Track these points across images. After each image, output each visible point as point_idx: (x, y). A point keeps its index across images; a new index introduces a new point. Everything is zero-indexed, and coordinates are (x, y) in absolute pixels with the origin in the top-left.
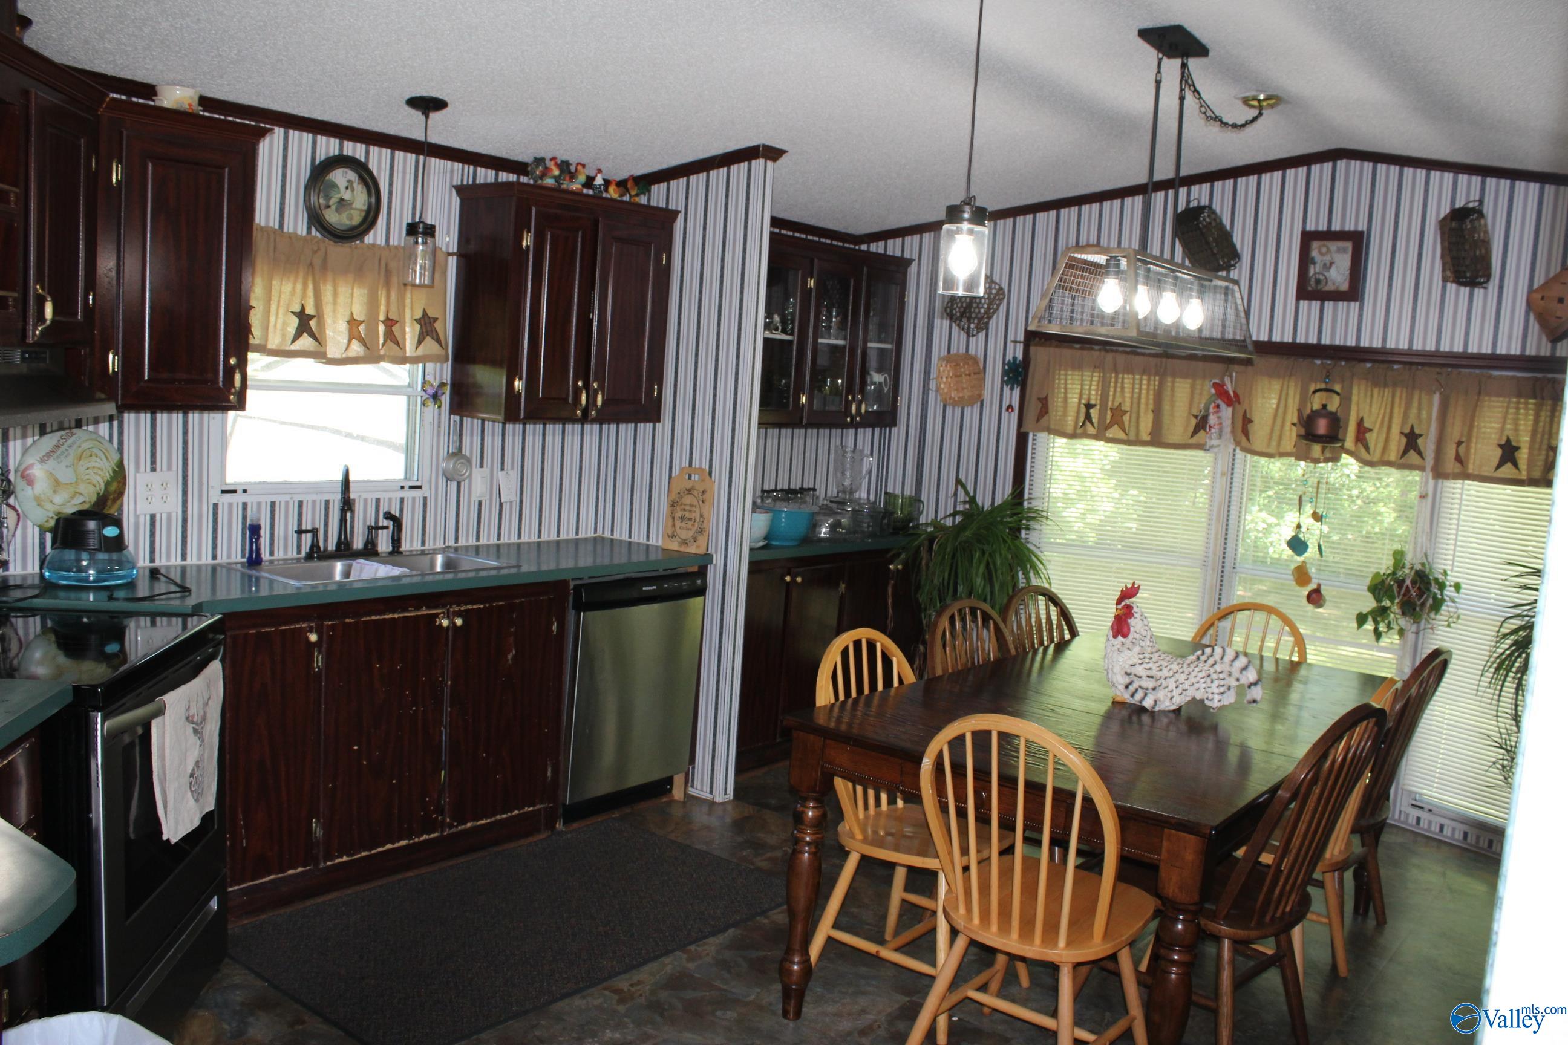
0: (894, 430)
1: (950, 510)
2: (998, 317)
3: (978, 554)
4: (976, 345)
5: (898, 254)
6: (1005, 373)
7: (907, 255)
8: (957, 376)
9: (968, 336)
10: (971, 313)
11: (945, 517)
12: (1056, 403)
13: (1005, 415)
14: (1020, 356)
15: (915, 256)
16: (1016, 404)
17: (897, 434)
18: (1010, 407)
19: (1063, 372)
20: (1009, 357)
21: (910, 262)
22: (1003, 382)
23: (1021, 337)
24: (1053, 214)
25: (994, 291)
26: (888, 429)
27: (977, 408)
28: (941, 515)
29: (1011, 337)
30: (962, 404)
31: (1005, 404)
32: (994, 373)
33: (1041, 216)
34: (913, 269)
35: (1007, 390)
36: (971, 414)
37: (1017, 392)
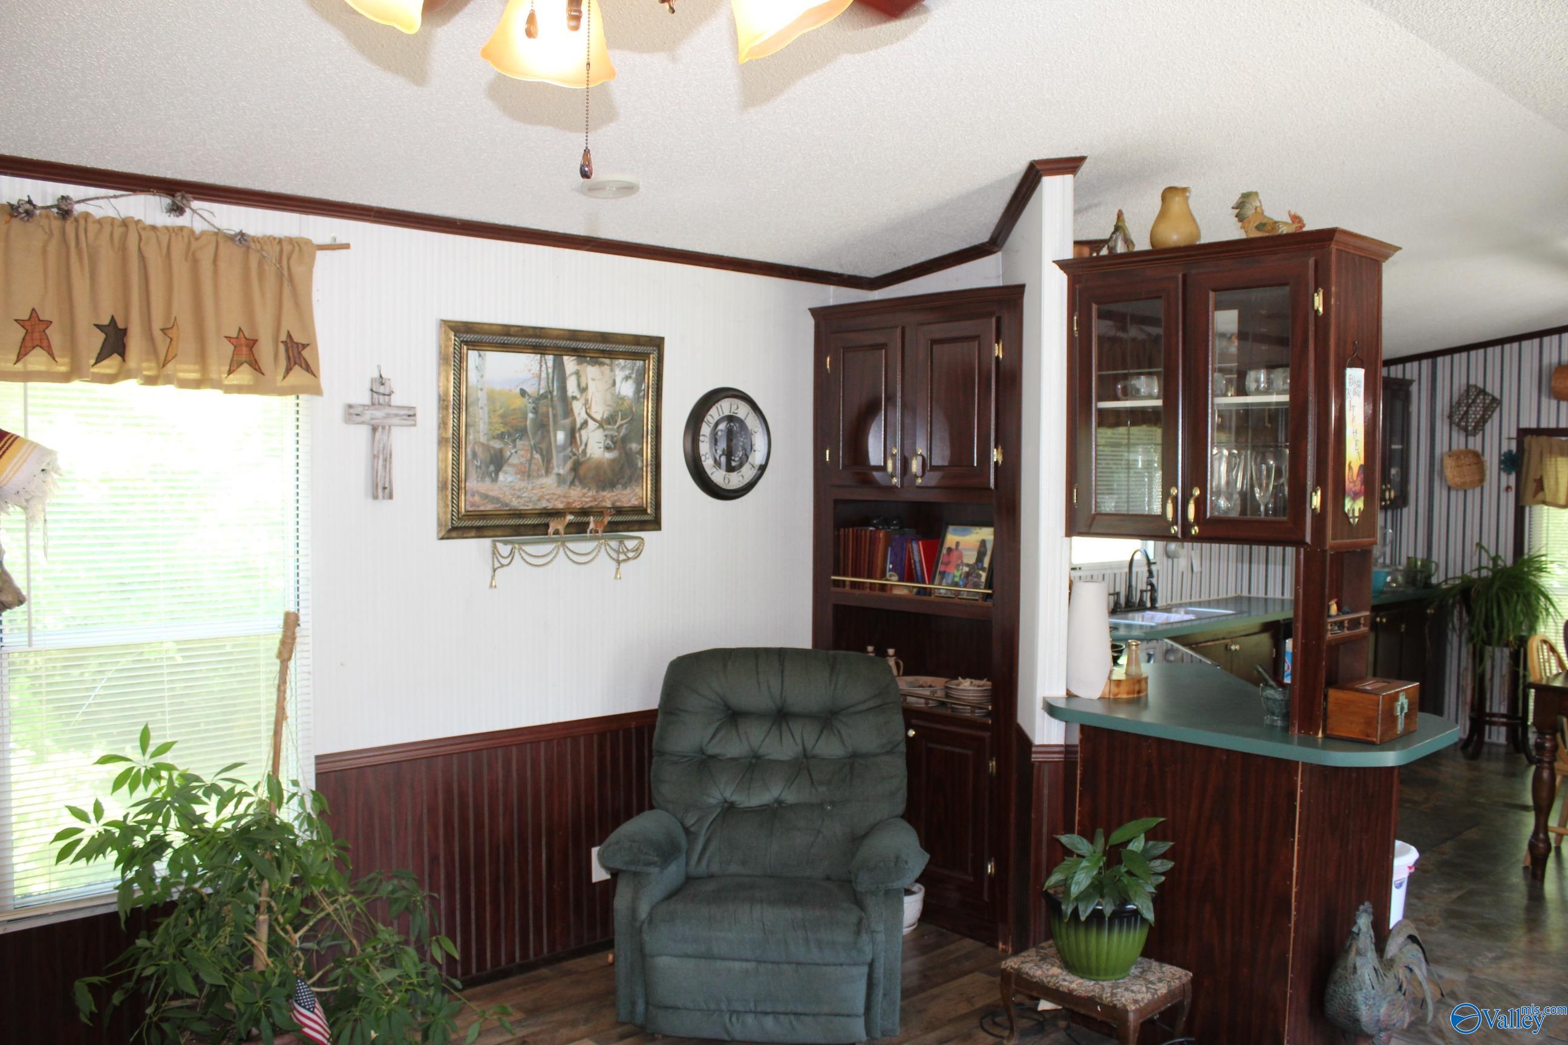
0: (1405, 510)
1: (1475, 565)
2: (1492, 421)
3: (1515, 597)
4: (1475, 443)
5: (1400, 376)
6: (1501, 462)
7: (1408, 376)
8: (1458, 466)
9: (1467, 436)
10: (1467, 419)
11: (1472, 571)
12: (1549, 483)
13: (1503, 495)
14: (1514, 446)
15: (1415, 377)
16: (1513, 483)
17: (1408, 513)
18: (1508, 488)
19: (1553, 459)
20: (1504, 449)
21: (1411, 382)
22: (1500, 469)
23: (1514, 434)
24: (1536, 341)
25: (1488, 401)
26: (1399, 511)
27: (1478, 490)
28: (1467, 570)
29: (1505, 435)
30: (1464, 488)
31: (1504, 485)
32: (1492, 461)
33: (1526, 344)
34: (1414, 388)
35: (1504, 476)
36: (1474, 495)
37: (1513, 477)
